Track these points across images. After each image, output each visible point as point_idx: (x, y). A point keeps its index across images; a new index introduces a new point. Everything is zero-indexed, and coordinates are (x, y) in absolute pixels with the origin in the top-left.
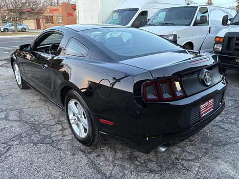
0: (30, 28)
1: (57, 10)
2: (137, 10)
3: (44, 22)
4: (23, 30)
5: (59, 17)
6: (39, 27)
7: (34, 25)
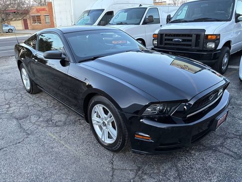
0: (17, 28)
1: (44, 10)
2: (103, 10)
3: (32, 22)
4: (10, 31)
5: (46, 17)
6: (26, 27)
7: (21, 25)
